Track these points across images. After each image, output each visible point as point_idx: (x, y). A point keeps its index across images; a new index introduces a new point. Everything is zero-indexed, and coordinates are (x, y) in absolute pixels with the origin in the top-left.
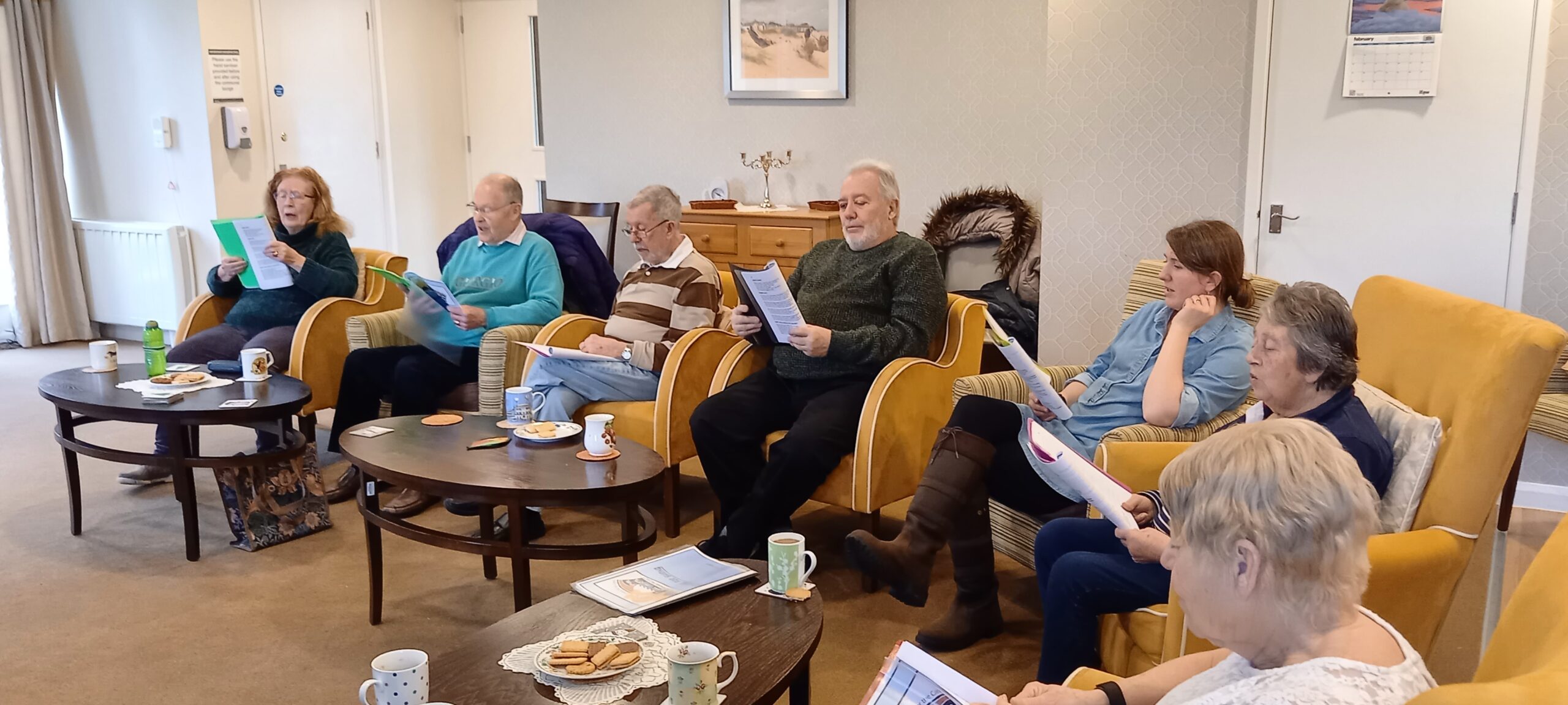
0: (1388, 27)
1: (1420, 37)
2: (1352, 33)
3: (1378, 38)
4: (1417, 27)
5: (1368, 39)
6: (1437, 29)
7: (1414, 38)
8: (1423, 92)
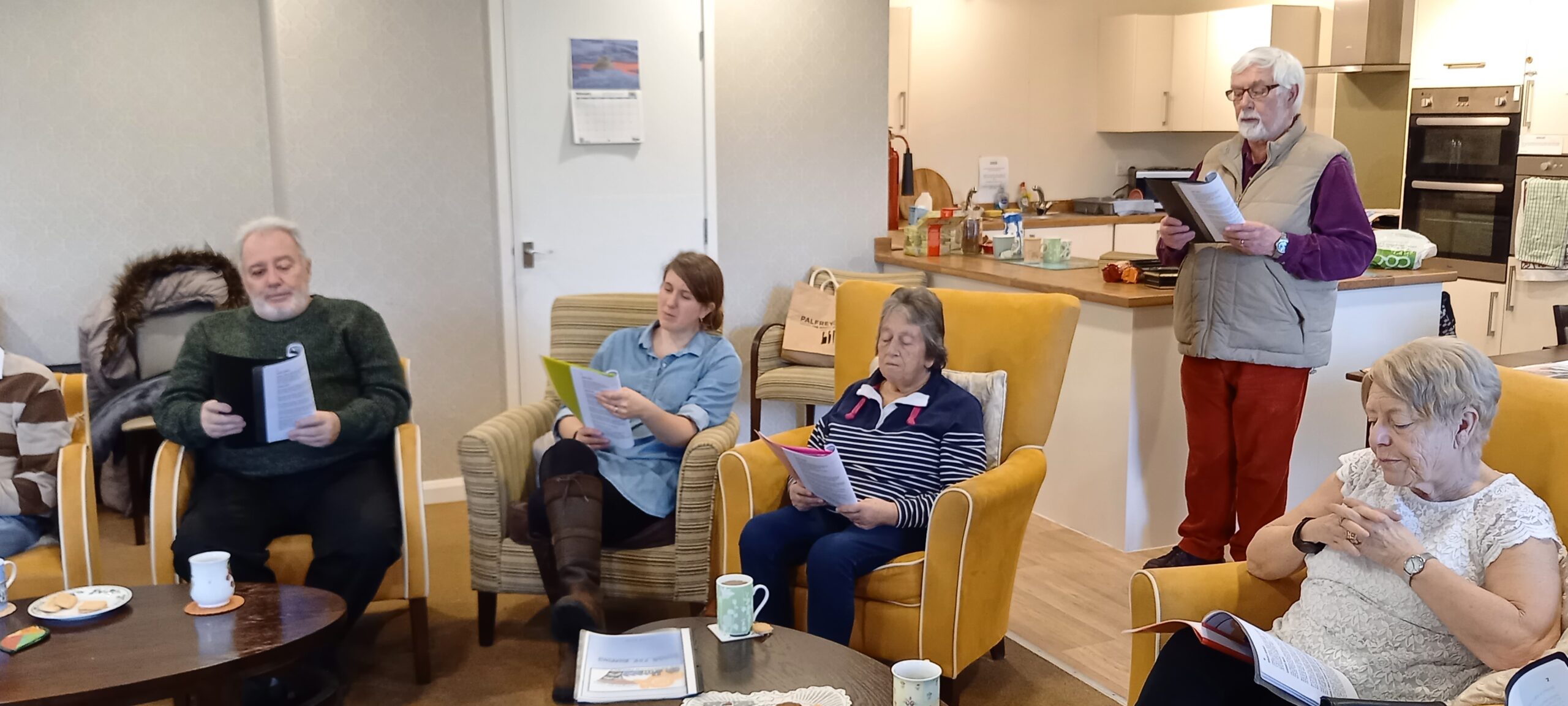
0: (602, 84)
1: (624, 92)
2: (574, 88)
3: (595, 92)
4: (623, 84)
5: (586, 94)
6: (637, 87)
7: (621, 93)
8: (634, 139)
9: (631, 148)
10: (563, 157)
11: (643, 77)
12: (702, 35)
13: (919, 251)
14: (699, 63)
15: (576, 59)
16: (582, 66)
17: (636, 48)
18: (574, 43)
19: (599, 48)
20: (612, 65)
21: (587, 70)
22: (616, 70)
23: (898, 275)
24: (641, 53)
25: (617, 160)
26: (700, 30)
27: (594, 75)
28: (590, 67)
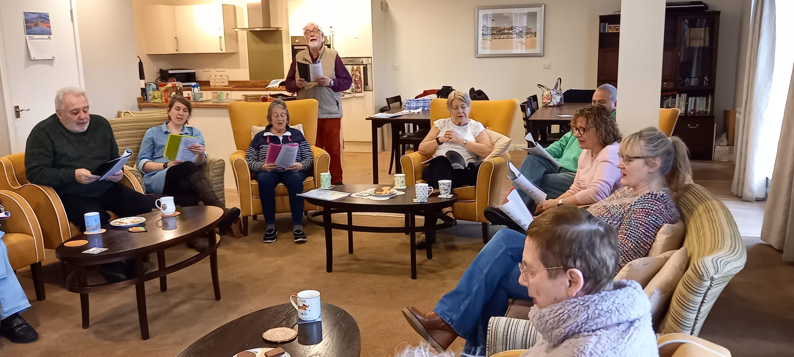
0: (37, 32)
1: (46, 37)
2: (28, 34)
3: (36, 36)
4: (45, 33)
5: (32, 37)
6: (51, 34)
7: (45, 37)
8: (53, 57)
9: (50, 61)
10: (26, 66)
11: (53, 30)
12: (71, 11)
13: (162, 101)
14: (72, 23)
15: (27, 21)
16: (29, 24)
17: (48, 16)
18: (26, 14)
19: (34, 16)
20: (40, 24)
21: (32, 26)
22: (42, 26)
23: (158, 111)
24: (50, 18)
25: (46, 67)
26: (70, 9)
27: (34, 29)
28: (32, 25)
